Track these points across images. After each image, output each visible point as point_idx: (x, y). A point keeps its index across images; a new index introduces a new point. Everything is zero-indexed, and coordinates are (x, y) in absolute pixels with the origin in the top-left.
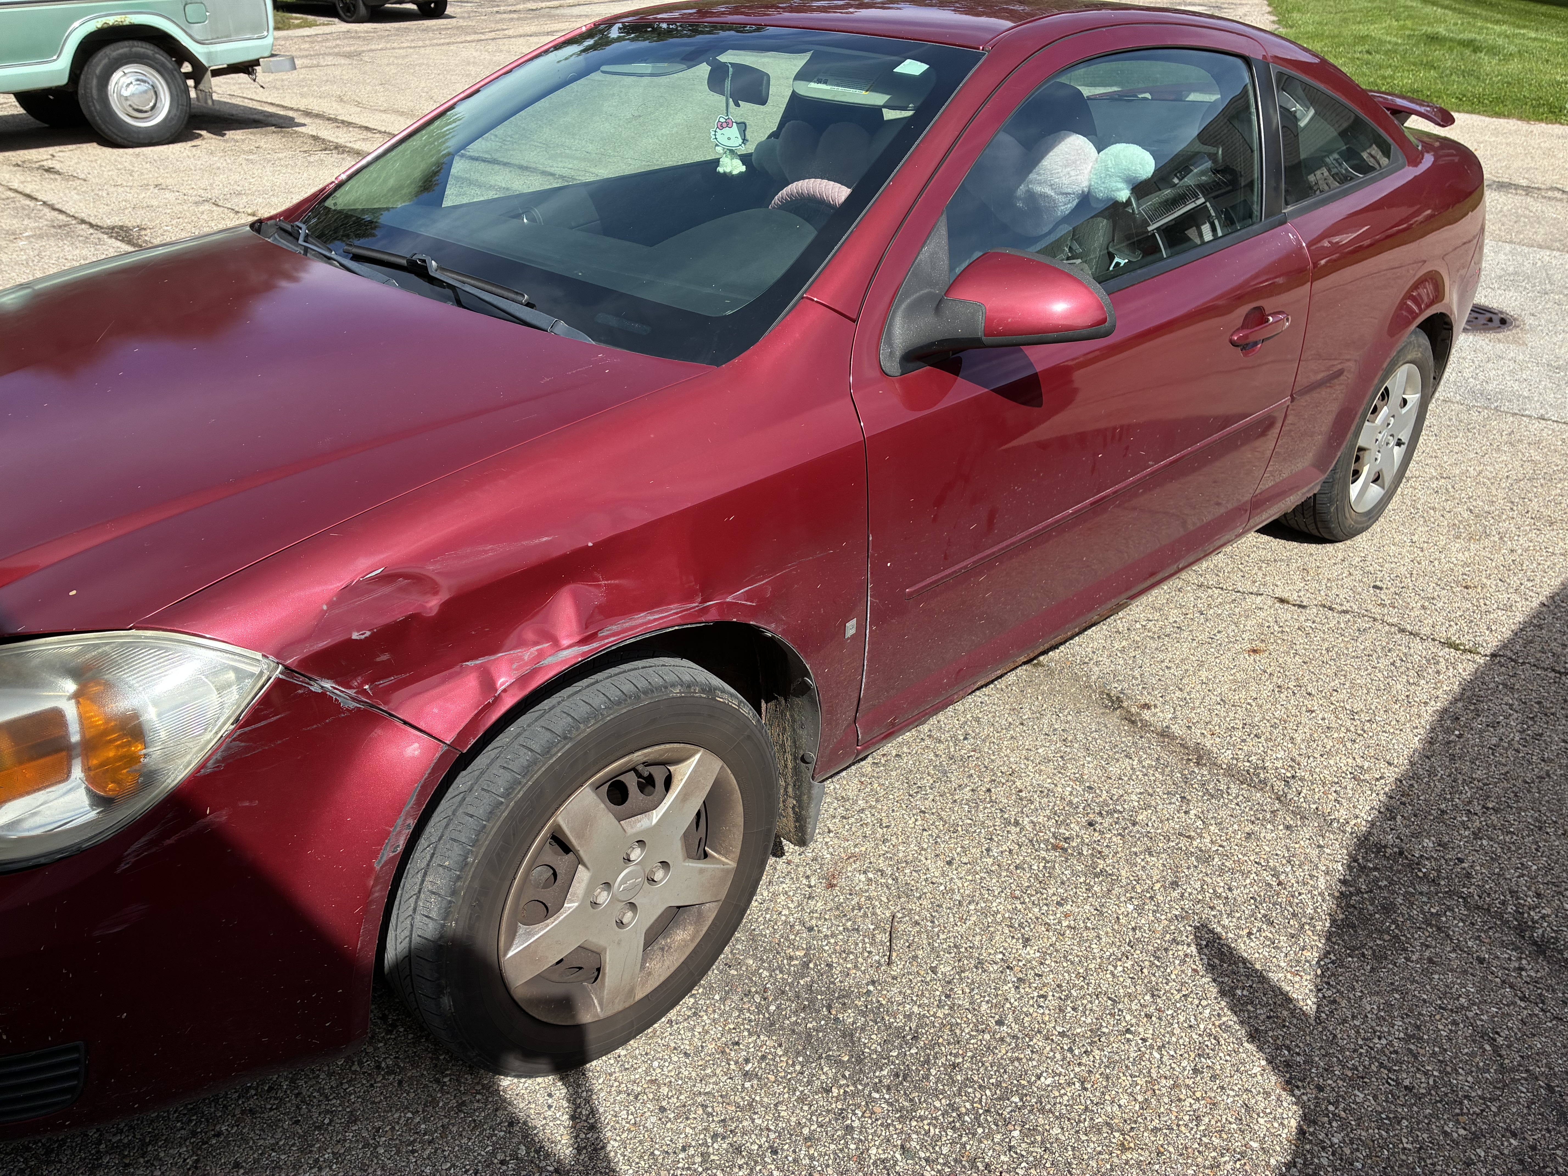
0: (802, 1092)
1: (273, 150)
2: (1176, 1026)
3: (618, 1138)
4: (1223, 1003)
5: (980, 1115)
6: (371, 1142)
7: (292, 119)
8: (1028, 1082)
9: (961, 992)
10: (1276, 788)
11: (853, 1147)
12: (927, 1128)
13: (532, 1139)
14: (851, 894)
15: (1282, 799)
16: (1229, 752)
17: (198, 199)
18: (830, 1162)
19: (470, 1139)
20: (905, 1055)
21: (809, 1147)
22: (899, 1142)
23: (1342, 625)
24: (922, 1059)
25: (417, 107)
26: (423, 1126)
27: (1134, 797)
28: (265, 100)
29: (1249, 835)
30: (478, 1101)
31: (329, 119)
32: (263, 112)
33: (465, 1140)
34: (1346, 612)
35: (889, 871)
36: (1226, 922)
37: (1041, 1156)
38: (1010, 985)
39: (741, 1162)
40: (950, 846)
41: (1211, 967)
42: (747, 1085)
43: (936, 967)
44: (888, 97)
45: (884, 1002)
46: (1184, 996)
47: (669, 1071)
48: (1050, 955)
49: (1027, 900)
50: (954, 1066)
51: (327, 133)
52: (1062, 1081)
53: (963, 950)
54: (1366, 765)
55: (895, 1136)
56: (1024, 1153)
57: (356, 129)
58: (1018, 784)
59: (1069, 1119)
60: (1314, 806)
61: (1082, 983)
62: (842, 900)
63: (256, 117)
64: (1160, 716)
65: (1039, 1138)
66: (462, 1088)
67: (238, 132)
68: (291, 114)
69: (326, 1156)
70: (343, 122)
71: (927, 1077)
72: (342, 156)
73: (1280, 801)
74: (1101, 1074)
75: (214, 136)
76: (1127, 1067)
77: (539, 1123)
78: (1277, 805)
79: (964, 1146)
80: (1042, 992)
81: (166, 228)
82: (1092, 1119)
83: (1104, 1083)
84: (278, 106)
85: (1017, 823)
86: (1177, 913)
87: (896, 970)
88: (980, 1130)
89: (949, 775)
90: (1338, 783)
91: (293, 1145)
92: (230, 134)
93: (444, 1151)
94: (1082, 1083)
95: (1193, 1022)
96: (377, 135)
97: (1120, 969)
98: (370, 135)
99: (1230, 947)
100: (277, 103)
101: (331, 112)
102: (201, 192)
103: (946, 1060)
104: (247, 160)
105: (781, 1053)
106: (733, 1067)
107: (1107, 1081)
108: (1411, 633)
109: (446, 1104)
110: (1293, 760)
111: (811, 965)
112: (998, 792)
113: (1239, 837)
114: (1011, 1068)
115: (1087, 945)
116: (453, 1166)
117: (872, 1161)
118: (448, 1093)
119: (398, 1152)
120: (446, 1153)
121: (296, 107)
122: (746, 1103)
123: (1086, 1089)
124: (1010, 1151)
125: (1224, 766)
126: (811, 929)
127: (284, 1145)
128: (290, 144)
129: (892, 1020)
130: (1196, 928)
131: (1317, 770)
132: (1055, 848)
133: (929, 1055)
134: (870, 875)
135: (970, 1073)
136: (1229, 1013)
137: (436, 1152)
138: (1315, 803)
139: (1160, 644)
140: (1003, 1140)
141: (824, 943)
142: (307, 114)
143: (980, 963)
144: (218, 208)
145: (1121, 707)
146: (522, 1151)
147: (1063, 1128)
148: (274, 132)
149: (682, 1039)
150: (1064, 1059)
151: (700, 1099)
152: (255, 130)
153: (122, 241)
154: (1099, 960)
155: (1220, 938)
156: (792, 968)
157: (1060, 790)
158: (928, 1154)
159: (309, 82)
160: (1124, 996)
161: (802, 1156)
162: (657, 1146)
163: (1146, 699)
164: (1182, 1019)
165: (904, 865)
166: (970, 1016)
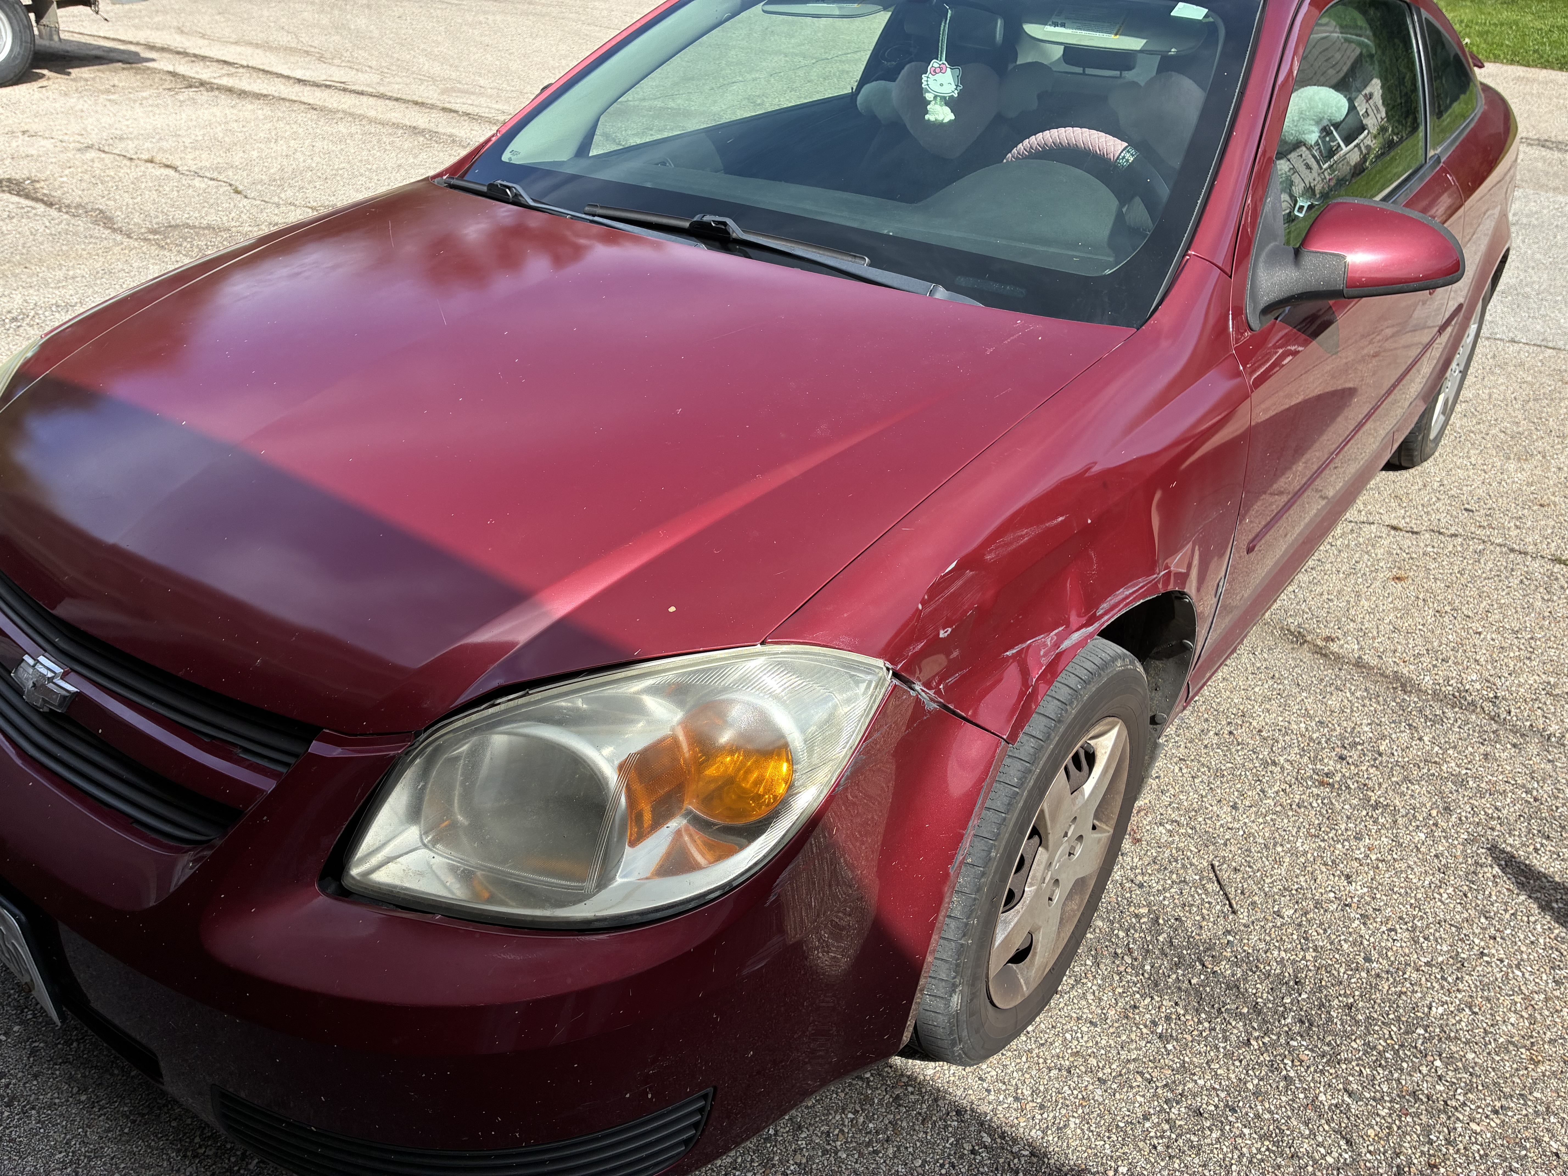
0: (1224, 1048)
1: (133, 88)
2: (1519, 943)
3: (1075, 1114)
4: (1549, 918)
5: (1398, 1050)
6: (829, 1147)
7: (136, 54)
8: (1423, 1013)
9: (1315, 934)
10: (1486, 709)
11: (1302, 1096)
12: (1357, 1069)
13: (989, 1126)
14: (1160, 847)
15: (1496, 718)
16: (1427, 678)
17: (78, 146)
18: (1289, 1113)
19: (926, 1133)
20: (1298, 1001)
21: (1262, 1102)
22: (1341, 1086)
23: (1459, 549)
24: (1316, 1003)
25: (271, 39)
26: (871, 1125)
27: (1367, 729)
28: (96, 34)
29: (1486, 756)
30: (912, 1093)
31: (178, 53)
32: (99, 47)
33: (921, 1135)
34: (1456, 535)
35: (1183, 820)
36: (1510, 841)
37: (1470, 1081)
38: (1357, 922)
39: (1208, 1124)
40: (1227, 790)
41: (1521, 886)
42: (1169, 1047)
43: (1278, 911)
44: (1145, 41)
45: (1250, 951)
46: (1512, 914)
47: (1086, 1042)
48: (1377, 888)
49: (1326, 837)
50: (1350, 1007)
51: (184, 68)
52: (1452, 1009)
53: (1294, 892)
54: (1552, 680)
55: (1334, 1081)
56: (1454, 1080)
57: (214, 64)
58: (1254, 723)
59: (1476, 1043)
60: (1528, 724)
61: (1420, 914)
62: (1155, 854)
63: (94, 52)
64: (1349, 647)
65: (1460, 1064)
66: (889, 1082)
67: (86, 69)
68: (132, 48)
69: (792, 1168)
70: (195, 56)
71: (1330, 1019)
72: (213, 94)
73: (1496, 722)
74: (1481, 997)
75: (59, 76)
76: (1499, 987)
77: (985, 1108)
78: (1495, 726)
79: (1398, 1081)
80: (1389, 926)
81: (62, 179)
82: (1495, 1040)
83: (1489, 1005)
84: (114, 39)
85: (1274, 763)
86: (1466, 837)
87: (1244, 917)
88: (1405, 1065)
89: (1186, 721)
90: (1536, 700)
91: (752, 1161)
92: (75, 72)
93: (906, 1148)
94: (1470, 1008)
95: (1533, 939)
96: (241, 70)
97: (1445, 896)
98: (233, 70)
99: (1526, 865)
100: (112, 36)
101: (176, 45)
102: (79, 138)
103: (1339, 1001)
104: (110, 100)
105: (1182, 1012)
106: (1145, 1031)
107: (1489, 1003)
108: (1520, 553)
109: (881, 1100)
110: (1488, 681)
111: (1161, 921)
112: (1241, 733)
113: (1478, 759)
114: (1401, 1002)
115: (1404, 875)
116: (925, 1162)
117: (1326, 1108)
118: (877, 1089)
119: (861, 1155)
120: (911, 1150)
121: (135, 41)
122: (1178, 1065)
123: (1476, 1013)
124: (1440, 1080)
125: (1430, 692)
126: (1141, 886)
127: (743, 1162)
128: (148, 82)
129: (1268, 968)
130: (1489, 849)
131: (1514, 689)
132: (1322, 783)
133: (1320, 998)
134: (1168, 827)
135: (1367, 1011)
136: (1557, 926)
137: (899, 1149)
138: (1527, 720)
139: (1311, 578)
140: (1429, 1071)
141: (1161, 898)
142: (151, 47)
143: (1318, 904)
144: (107, 155)
145: (1305, 641)
146: (987, 1139)
147: (1475, 1052)
148: (124, 69)
149: (1080, 1008)
150: (1442, 987)
151: (1132, 1066)
152: (101, 67)
153: (18, 195)
154: (1423, 890)
155: (1514, 858)
156: (1144, 926)
157: (1296, 727)
158: (1373, 1094)
159: (138, 13)
160: (1463, 922)
161: (1261, 1111)
162: (1118, 1118)
163: (1326, 632)
164: (1522, 937)
165: (1193, 813)
166: (1337, 956)
